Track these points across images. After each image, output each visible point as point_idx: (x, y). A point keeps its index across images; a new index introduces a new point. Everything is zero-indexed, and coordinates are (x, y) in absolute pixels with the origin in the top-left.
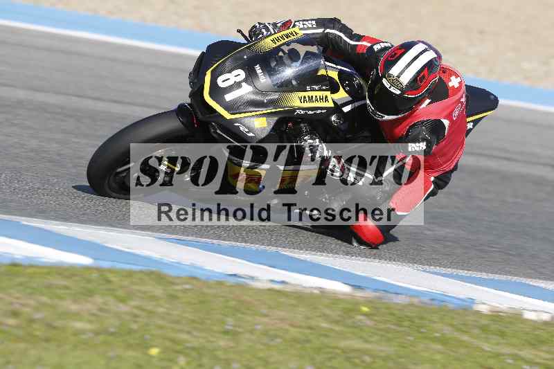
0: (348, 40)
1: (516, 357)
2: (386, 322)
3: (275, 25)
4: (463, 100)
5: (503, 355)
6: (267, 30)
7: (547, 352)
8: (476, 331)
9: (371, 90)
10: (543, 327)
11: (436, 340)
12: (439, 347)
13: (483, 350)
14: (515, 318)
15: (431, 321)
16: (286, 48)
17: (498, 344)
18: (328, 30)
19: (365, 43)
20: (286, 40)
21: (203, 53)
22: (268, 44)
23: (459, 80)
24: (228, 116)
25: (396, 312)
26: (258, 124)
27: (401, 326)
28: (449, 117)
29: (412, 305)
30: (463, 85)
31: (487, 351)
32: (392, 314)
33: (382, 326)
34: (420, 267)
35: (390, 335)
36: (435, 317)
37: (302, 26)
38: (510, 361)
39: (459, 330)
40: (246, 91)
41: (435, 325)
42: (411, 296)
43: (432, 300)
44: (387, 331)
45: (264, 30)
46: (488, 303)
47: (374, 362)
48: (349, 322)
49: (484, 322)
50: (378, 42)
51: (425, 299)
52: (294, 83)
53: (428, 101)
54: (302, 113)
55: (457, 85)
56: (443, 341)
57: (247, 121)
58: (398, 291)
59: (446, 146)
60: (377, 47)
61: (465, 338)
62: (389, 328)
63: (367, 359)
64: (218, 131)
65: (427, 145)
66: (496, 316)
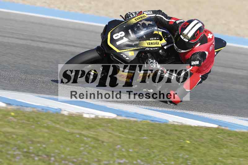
0: (165, 19)
1: (80, 134)
2: (22, 120)
3: (135, 13)
4: (214, 43)
5: (75, 133)
6: (133, 15)
7: (94, 132)
8: (62, 123)
9: (176, 39)
10: (92, 121)
11: (44, 127)
12: (46, 130)
13: (66, 131)
14: (80, 117)
15: (43, 119)
16: (141, 23)
17: (72, 128)
18: (157, 15)
19: (173, 20)
20: (141, 19)
21: (107, 25)
22: (133, 21)
23: (212, 35)
24: (118, 51)
25: (27, 115)
26: (130, 54)
27: (29, 121)
28: (208, 50)
29: (33, 112)
30: (214, 37)
31: (67, 132)
32: (25, 116)
33: (20, 121)
34: (37, 95)
35: (24, 126)
36: (44, 117)
37: (146, 13)
38: (78, 136)
39: (55, 123)
40: (125, 41)
41: (44, 121)
42: (33, 108)
43: (43, 109)
44: (23, 123)
45: (131, 15)
46: (67, 110)
47: (17, 138)
48: (6, 120)
49: (66, 119)
50: (178, 20)
51: (40, 109)
52: (144, 37)
53: (199, 44)
54: (148, 49)
55: (211, 37)
56: (48, 127)
57: (125, 53)
58: (27, 106)
59: (207, 62)
60: (178, 22)
61: (58, 126)
62: (23, 122)
63: (14, 136)
64: (114, 57)
65: (199, 62)
66: (71, 116)
